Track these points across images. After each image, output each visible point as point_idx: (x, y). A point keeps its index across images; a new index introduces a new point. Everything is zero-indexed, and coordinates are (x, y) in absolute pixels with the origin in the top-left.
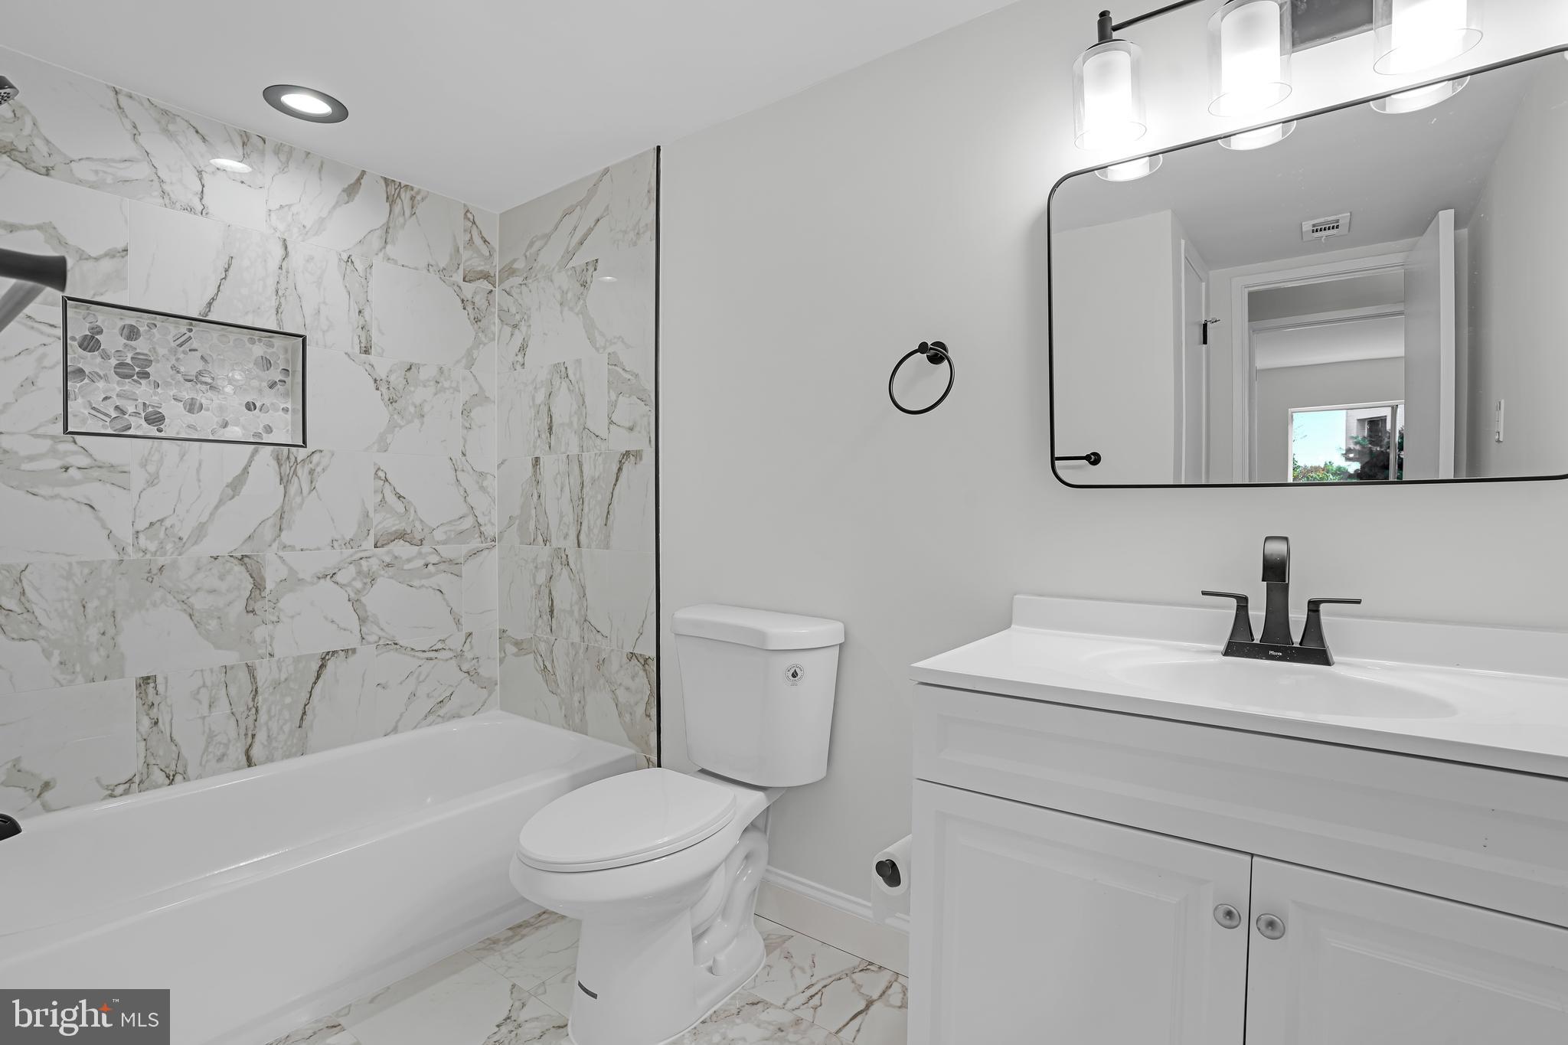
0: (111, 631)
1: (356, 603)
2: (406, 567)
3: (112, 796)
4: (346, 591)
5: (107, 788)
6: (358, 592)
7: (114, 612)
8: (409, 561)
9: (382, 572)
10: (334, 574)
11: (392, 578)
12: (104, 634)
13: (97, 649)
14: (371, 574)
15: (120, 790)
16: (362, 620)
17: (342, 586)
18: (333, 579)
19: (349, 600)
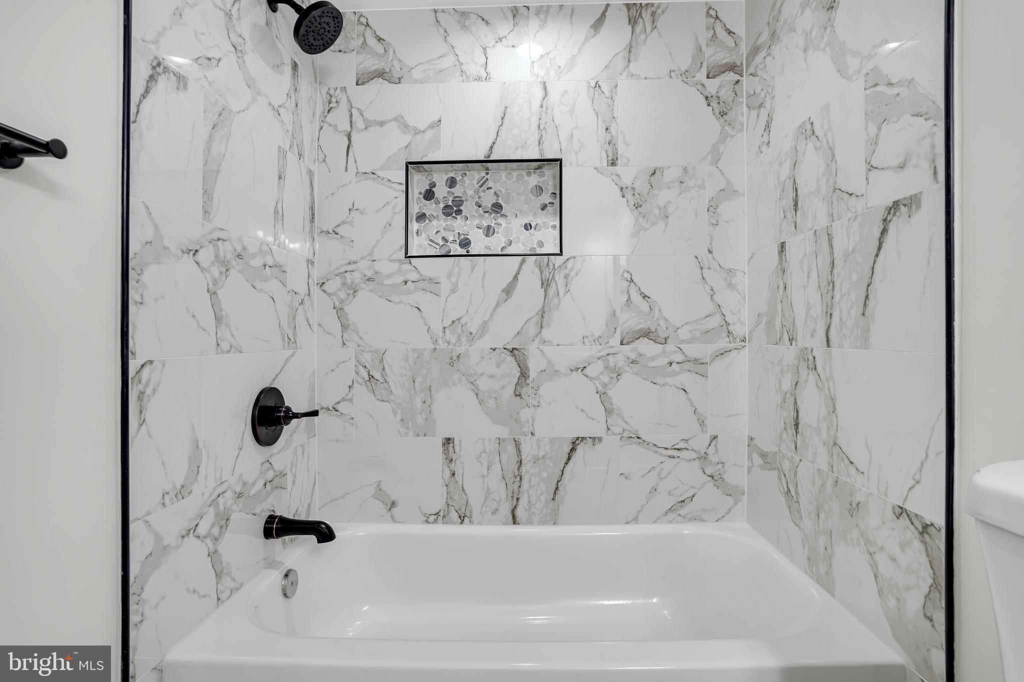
0: (429, 401)
1: (602, 395)
2: (651, 364)
3: (427, 522)
4: (595, 384)
5: (425, 515)
6: (605, 385)
7: (430, 387)
8: (653, 358)
9: (628, 369)
10: (585, 367)
11: (637, 374)
12: (424, 402)
13: (421, 413)
14: (617, 370)
15: (432, 518)
16: (609, 412)
17: (591, 379)
18: (583, 372)
19: (597, 393)
